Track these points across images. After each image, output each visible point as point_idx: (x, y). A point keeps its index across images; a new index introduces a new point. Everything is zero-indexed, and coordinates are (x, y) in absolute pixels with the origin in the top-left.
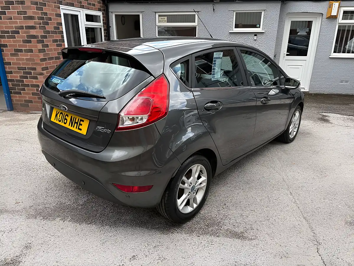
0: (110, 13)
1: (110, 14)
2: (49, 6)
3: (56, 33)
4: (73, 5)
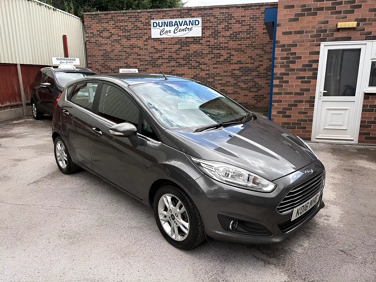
2: (301, 45)
3: (305, 70)
4: (349, 39)
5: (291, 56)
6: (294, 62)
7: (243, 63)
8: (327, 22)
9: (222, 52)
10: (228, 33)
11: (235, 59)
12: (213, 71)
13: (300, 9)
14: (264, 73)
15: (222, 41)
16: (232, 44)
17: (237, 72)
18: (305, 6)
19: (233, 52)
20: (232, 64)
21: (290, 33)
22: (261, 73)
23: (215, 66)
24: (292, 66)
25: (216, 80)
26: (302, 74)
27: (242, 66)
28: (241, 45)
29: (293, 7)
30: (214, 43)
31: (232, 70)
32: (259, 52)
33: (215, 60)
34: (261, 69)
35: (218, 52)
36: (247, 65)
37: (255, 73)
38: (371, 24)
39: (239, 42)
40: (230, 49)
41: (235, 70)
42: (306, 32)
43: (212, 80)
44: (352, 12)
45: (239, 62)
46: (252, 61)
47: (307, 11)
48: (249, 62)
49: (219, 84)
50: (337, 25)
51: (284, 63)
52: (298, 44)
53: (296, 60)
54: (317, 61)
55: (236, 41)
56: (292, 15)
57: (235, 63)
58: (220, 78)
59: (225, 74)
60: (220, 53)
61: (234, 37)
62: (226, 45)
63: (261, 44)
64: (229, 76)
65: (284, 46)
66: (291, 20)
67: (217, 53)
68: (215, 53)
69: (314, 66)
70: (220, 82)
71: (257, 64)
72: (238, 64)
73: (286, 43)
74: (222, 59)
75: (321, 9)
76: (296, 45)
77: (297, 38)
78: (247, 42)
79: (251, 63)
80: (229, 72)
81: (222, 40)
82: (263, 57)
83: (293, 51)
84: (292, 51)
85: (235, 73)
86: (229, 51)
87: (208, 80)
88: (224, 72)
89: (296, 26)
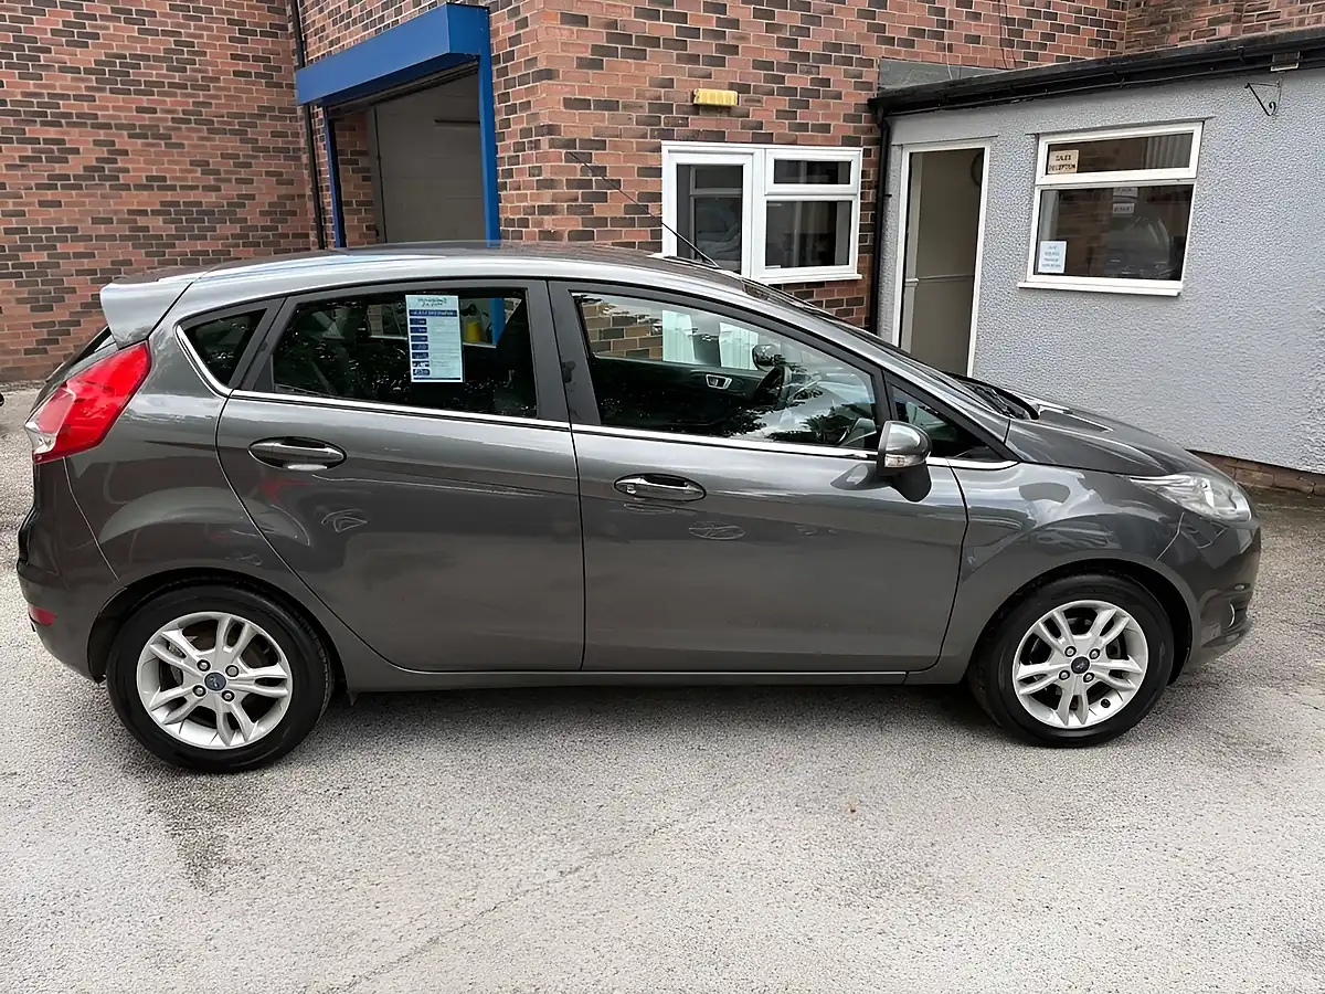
0: (894, 149)
1: (895, 151)
2: (615, 146)
3: (631, 223)
4: (719, 137)
5: (594, 179)
6: (603, 198)
7: (173, 188)
8: (669, 83)
9: (72, 136)
10: (86, 57)
11: (137, 167)
12: (39, 218)
13: (604, 31)
14: (264, 228)
15: (62, 87)
16: (110, 105)
17: (157, 224)
18: (613, 24)
19: (122, 140)
20: (127, 187)
21: (585, 104)
22: (255, 228)
23: (49, 195)
24: (599, 209)
25: (66, 256)
26: (626, 234)
27: (169, 196)
28: (154, 111)
29: (583, 21)
30: (25, 94)
31: (130, 212)
32: (232, 144)
33: (43, 171)
34: (252, 215)
35: (52, 133)
36: (192, 196)
37: (229, 229)
38: (759, 101)
39: (145, 101)
40: (107, 126)
41: (144, 213)
42: (626, 107)
43: (44, 257)
44: (720, 62)
45: (155, 183)
46: (211, 180)
47: (621, 43)
48: (201, 185)
49: (79, 273)
50: (693, 96)
51: (576, 200)
52: (607, 139)
53: (609, 192)
54: (657, 197)
55: (128, 92)
56: (586, 46)
57: (139, 187)
58: (81, 247)
59: (102, 229)
60: (62, 142)
61: (116, 73)
62: (85, 107)
63: (237, 116)
64: (123, 238)
65: (570, 144)
66: (584, 64)
67: (46, 141)
68: (37, 141)
69: (652, 211)
70: (86, 264)
71: (230, 191)
72: (150, 188)
73: (576, 134)
74: (74, 166)
75: (654, 42)
76: (602, 145)
77: (604, 121)
78: (179, 102)
79: (207, 188)
80: (120, 221)
81: (62, 83)
82: (249, 165)
83: (597, 164)
84: (595, 163)
85: (146, 229)
86: (102, 135)
87: (24, 258)
88: (96, 221)
89: (598, 85)
